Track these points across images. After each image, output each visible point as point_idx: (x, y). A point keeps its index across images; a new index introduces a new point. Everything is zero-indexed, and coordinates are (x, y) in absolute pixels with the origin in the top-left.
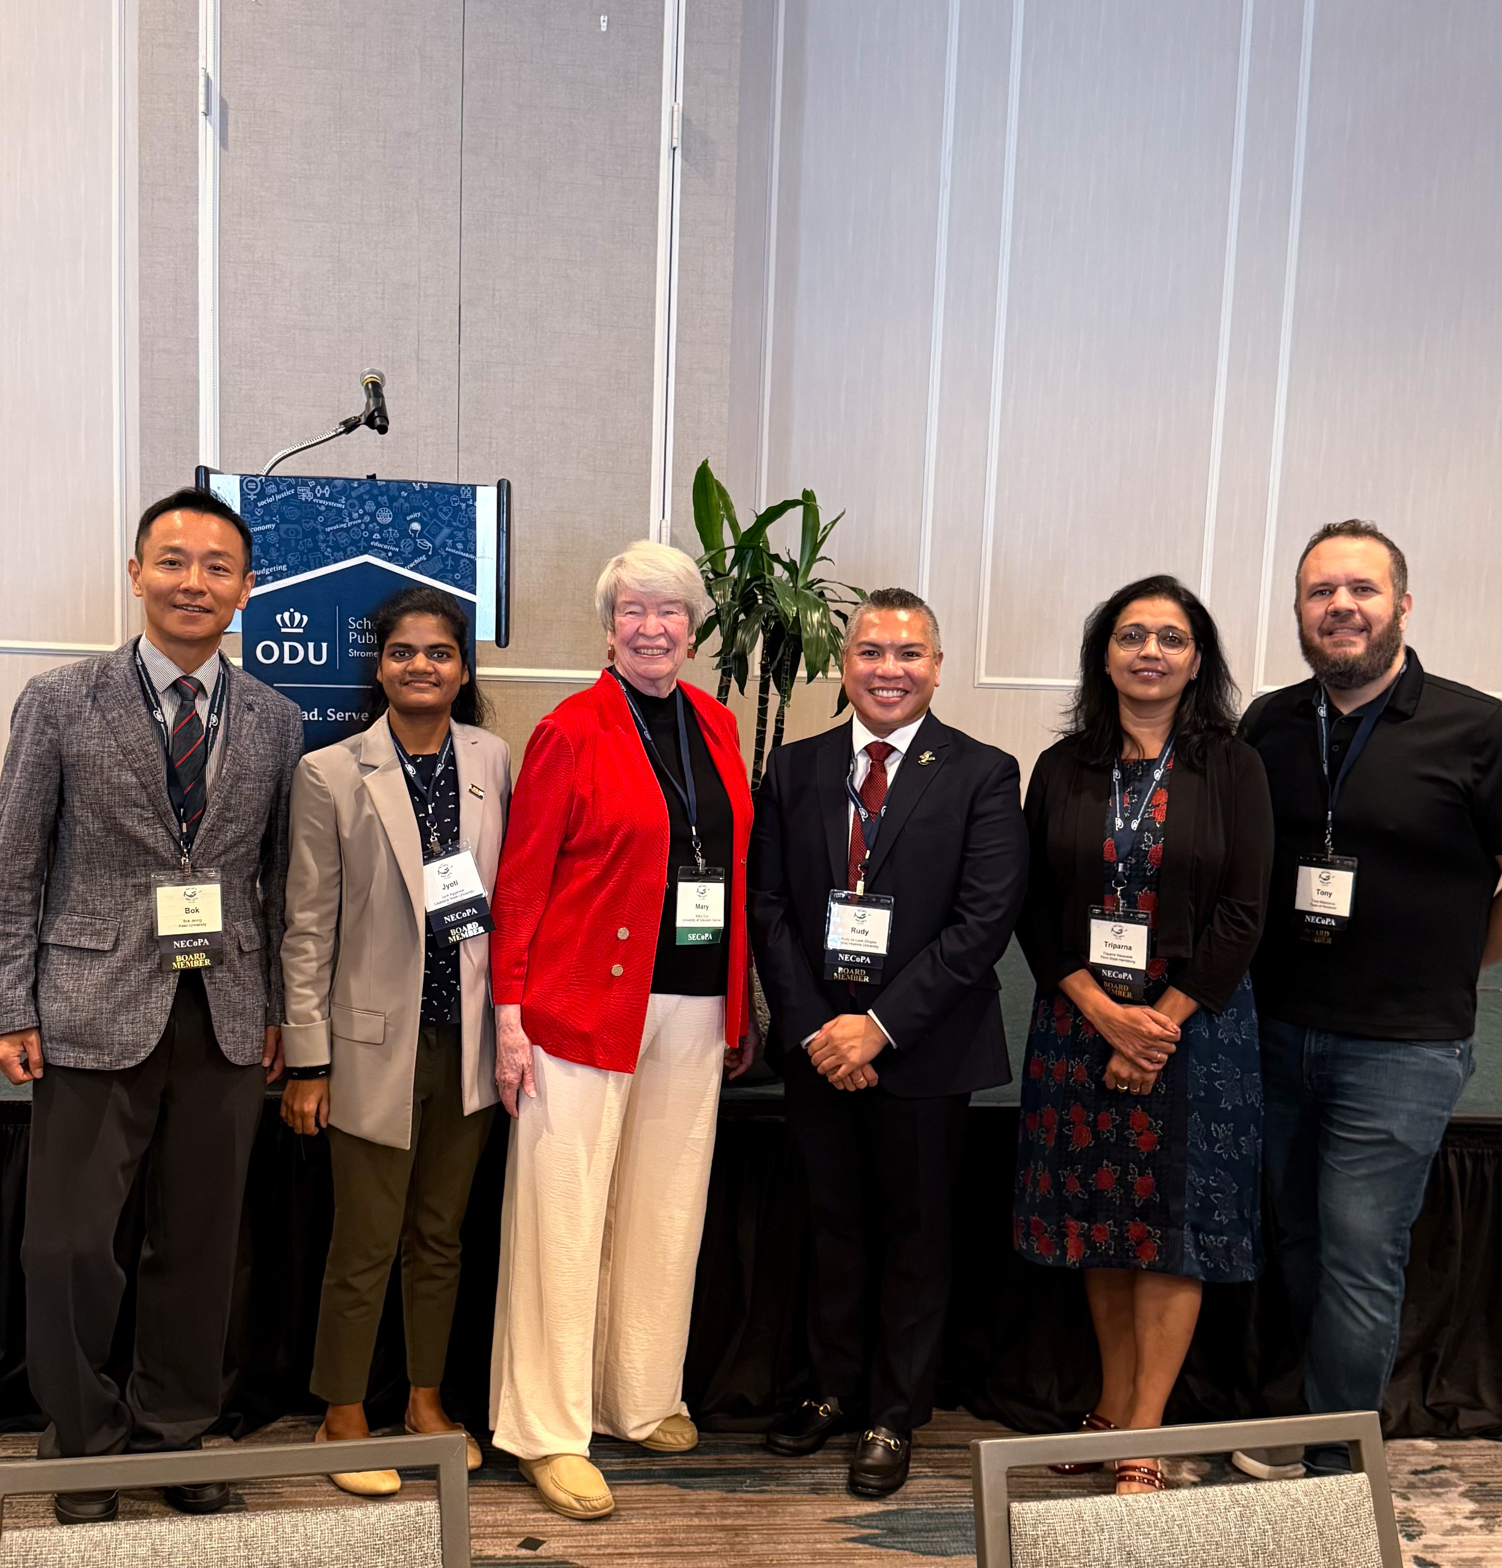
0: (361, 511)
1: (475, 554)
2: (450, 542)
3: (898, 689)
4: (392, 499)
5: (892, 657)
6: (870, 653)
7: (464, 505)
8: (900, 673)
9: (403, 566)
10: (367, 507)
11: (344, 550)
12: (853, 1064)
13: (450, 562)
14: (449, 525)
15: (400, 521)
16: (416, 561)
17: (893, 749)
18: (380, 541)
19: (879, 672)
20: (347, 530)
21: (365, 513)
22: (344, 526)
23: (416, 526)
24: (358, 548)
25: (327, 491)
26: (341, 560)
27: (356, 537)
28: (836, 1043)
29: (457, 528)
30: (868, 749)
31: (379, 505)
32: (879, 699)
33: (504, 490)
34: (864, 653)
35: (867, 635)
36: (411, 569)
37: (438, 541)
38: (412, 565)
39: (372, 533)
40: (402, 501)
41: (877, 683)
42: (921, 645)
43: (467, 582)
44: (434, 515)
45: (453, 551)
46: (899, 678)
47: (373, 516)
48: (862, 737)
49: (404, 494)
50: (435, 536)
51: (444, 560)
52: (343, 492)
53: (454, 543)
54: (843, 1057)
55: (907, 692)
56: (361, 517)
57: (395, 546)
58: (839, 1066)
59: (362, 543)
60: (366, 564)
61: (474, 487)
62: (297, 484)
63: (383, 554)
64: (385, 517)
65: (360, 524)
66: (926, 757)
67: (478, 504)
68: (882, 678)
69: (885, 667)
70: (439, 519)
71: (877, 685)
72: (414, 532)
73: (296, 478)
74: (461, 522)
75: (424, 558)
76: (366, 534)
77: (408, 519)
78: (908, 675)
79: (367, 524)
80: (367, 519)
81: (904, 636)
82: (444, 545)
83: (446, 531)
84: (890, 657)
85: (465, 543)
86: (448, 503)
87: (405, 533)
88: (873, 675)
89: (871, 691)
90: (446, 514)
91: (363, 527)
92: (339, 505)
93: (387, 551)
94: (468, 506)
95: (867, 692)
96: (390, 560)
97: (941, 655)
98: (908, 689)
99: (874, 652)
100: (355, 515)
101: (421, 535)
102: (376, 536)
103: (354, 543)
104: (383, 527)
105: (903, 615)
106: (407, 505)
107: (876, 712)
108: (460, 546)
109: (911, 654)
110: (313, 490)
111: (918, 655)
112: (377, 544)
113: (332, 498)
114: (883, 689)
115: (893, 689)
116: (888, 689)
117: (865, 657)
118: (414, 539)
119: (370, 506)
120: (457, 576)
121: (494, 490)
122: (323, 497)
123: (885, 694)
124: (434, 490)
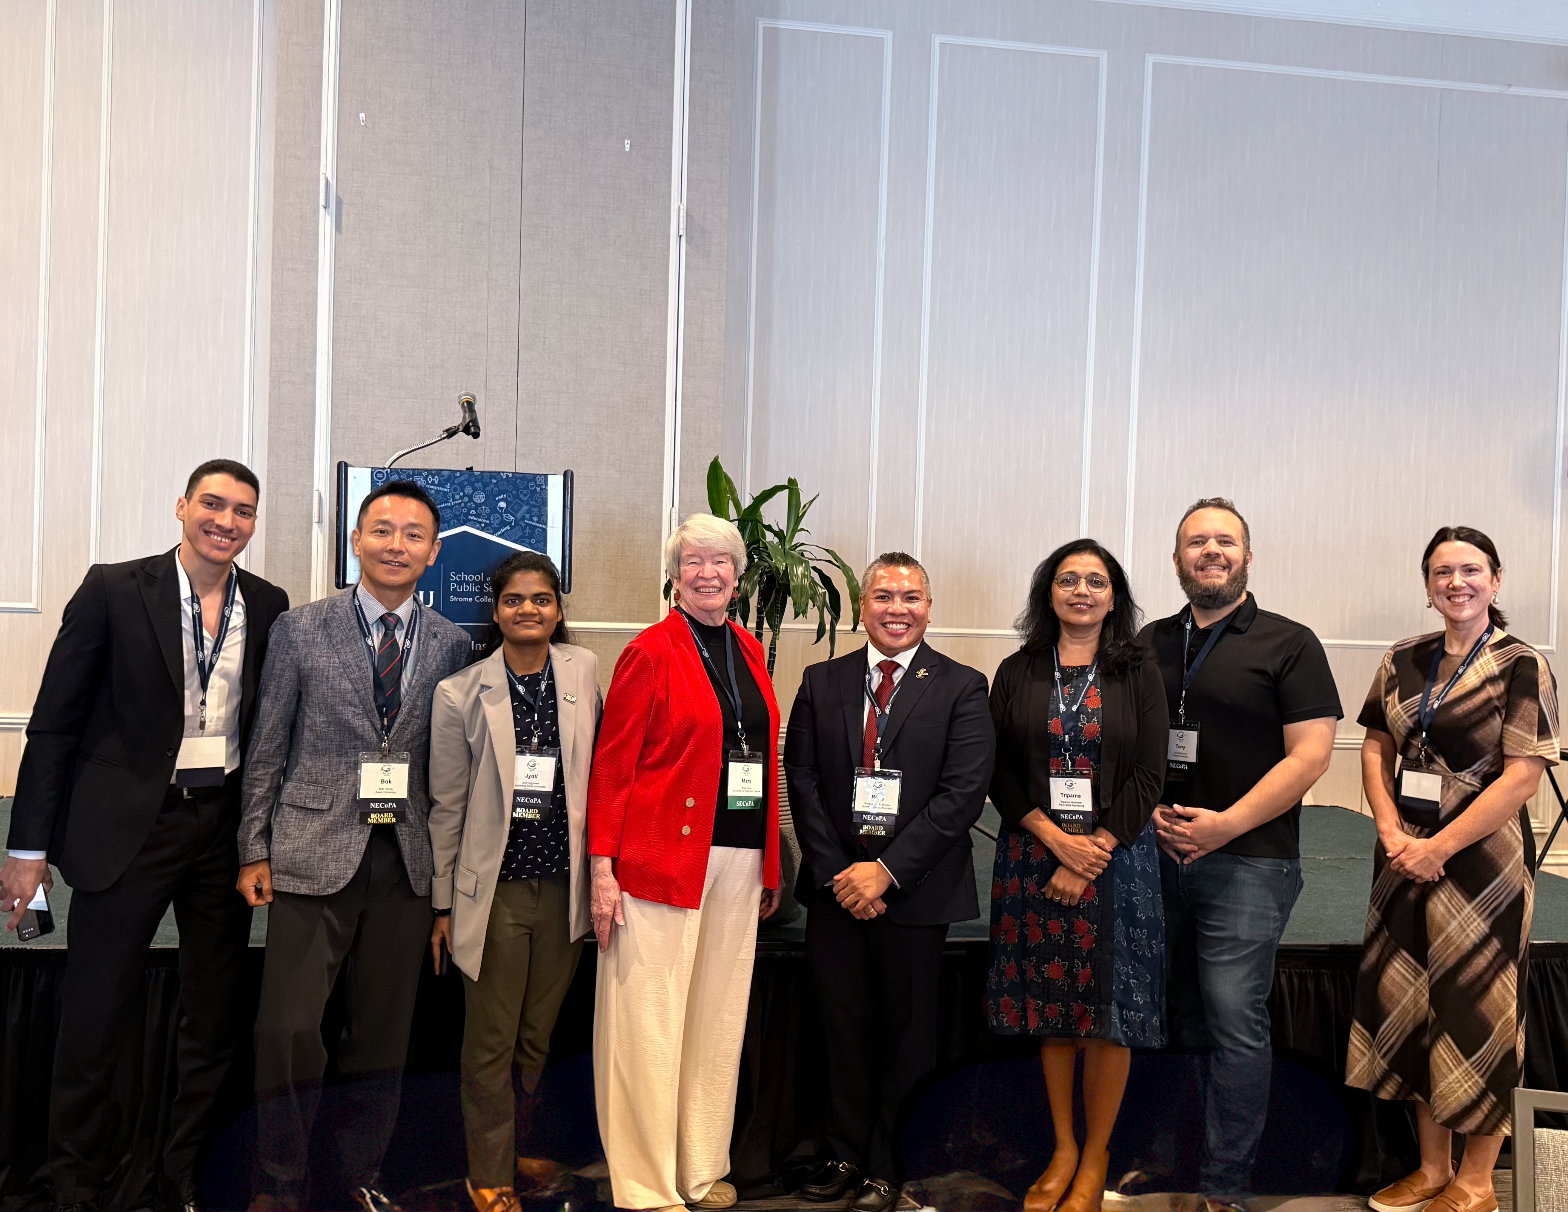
0: (462, 494)
1: (546, 524)
2: (528, 516)
3: (903, 623)
4: (485, 485)
5: (899, 599)
6: (882, 597)
7: (538, 489)
8: (905, 611)
9: (492, 534)
10: (466, 491)
11: (448, 522)
12: (867, 899)
13: (528, 530)
14: (528, 503)
15: (491, 501)
16: (502, 530)
17: (899, 666)
18: (475, 516)
19: (890, 610)
20: (451, 507)
21: (465, 495)
22: (449, 504)
23: (503, 504)
24: (459, 520)
25: (436, 480)
26: (446, 530)
27: (457, 513)
28: (855, 883)
29: (534, 506)
30: (879, 665)
31: (475, 490)
32: (889, 630)
33: (568, 478)
34: (878, 598)
35: (880, 584)
36: (499, 536)
37: (519, 515)
38: (499, 533)
39: (469, 510)
40: (492, 486)
41: (888, 619)
42: (919, 591)
43: (541, 545)
44: (516, 496)
45: (530, 522)
46: (904, 615)
47: (471, 497)
48: (875, 657)
49: (494, 481)
50: (517, 512)
51: (523, 529)
52: (447, 480)
53: (531, 517)
54: (861, 895)
55: (909, 625)
56: (461, 498)
57: (487, 519)
58: (857, 902)
59: (462, 517)
60: (465, 532)
61: (546, 476)
62: (414, 474)
63: (478, 525)
64: (480, 498)
65: (460, 504)
66: (921, 673)
67: (549, 488)
68: (893, 615)
69: (894, 607)
70: (520, 499)
71: (888, 620)
72: (501, 508)
73: (413, 470)
74: (537, 501)
75: (508, 528)
76: (465, 511)
77: (497, 499)
78: (911, 613)
79: (465, 503)
80: (466, 499)
81: (907, 585)
82: (523, 518)
83: (525, 508)
84: (898, 599)
85: (539, 517)
86: (527, 488)
87: (494, 509)
88: (885, 613)
89: (884, 625)
90: (525, 495)
91: (463, 505)
92: (446, 490)
93: (480, 523)
94: (541, 489)
95: (881, 626)
96: (482, 529)
97: (931, 600)
98: (911, 623)
99: (885, 596)
100: (457, 497)
101: (506, 511)
102: (473, 512)
103: (456, 517)
104: (478, 505)
105: (904, 570)
106: (496, 489)
107: (887, 640)
108: (535, 519)
109: (912, 598)
110: (426, 478)
111: (917, 598)
112: (472, 518)
113: (440, 484)
114: (893, 623)
115: (900, 623)
116: (897, 623)
117: (879, 600)
118: (501, 514)
119: (469, 490)
120: (533, 541)
121: (562, 478)
122: (433, 483)
123: (894, 626)
124: (516, 479)
